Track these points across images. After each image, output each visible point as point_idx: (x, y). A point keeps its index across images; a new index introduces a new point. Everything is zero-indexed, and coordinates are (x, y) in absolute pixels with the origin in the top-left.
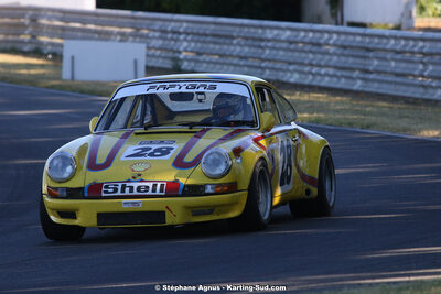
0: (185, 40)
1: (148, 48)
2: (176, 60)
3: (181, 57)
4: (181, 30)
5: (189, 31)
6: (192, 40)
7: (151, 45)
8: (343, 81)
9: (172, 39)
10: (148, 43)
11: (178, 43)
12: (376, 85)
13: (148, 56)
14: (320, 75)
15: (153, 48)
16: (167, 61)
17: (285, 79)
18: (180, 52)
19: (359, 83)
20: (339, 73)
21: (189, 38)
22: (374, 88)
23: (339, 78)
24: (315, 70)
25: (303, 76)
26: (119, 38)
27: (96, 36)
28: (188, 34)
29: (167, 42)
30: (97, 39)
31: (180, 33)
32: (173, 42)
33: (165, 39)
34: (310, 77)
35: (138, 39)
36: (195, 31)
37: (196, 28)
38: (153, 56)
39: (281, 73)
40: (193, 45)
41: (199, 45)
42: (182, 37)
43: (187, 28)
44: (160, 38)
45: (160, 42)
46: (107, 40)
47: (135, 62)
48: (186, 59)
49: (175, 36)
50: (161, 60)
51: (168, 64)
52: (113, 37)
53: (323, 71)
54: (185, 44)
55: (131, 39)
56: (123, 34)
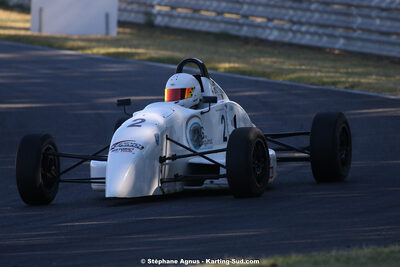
2: (148, 14)
3: (155, 11)
8: (325, 39)
12: (359, 44)
13: (120, 10)
14: (301, 33)
15: (126, 1)
16: (139, 16)
17: (263, 36)
18: (153, 6)
19: (342, 41)
20: (321, 31)
22: (357, 47)
23: (320, 35)
24: (295, 28)
25: (283, 33)
34: (290, 35)
38: (125, 10)
39: (260, 30)
48: (159, 14)
50: (133, 15)
51: (140, 19)
53: (304, 29)
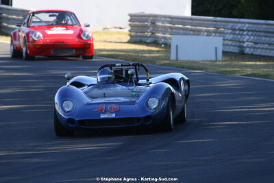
0: (247, 34)
1: (224, 40)
2: (241, 47)
3: (245, 45)
4: (245, 28)
5: (250, 29)
6: (251, 35)
7: (226, 38)
9: (239, 34)
10: (224, 37)
11: (243, 37)
13: (224, 45)
15: (227, 40)
16: (236, 48)
18: (244, 42)
21: (250, 33)
26: (206, 33)
27: (192, 32)
28: (249, 31)
29: (236, 36)
30: (192, 35)
31: (244, 31)
32: (239, 36)
33: (235, 34)
35: (218, 35)
36: (253, 29)
37: (254, 27)
38: (227, 45)
40: (252, 38)
41: (256, 38)
42: (245, 33)
43: (248, 27)
44: (231, 33)
45: (232, 36)
46: (199, 35)
47: (216, 48)
48: (247, 47)
49: (241, 32)
50: (232, 47)
51: (236, 50)
52: (202, 33)
54: (247, 37)
55: (213, 34)
56: (208, 31)
